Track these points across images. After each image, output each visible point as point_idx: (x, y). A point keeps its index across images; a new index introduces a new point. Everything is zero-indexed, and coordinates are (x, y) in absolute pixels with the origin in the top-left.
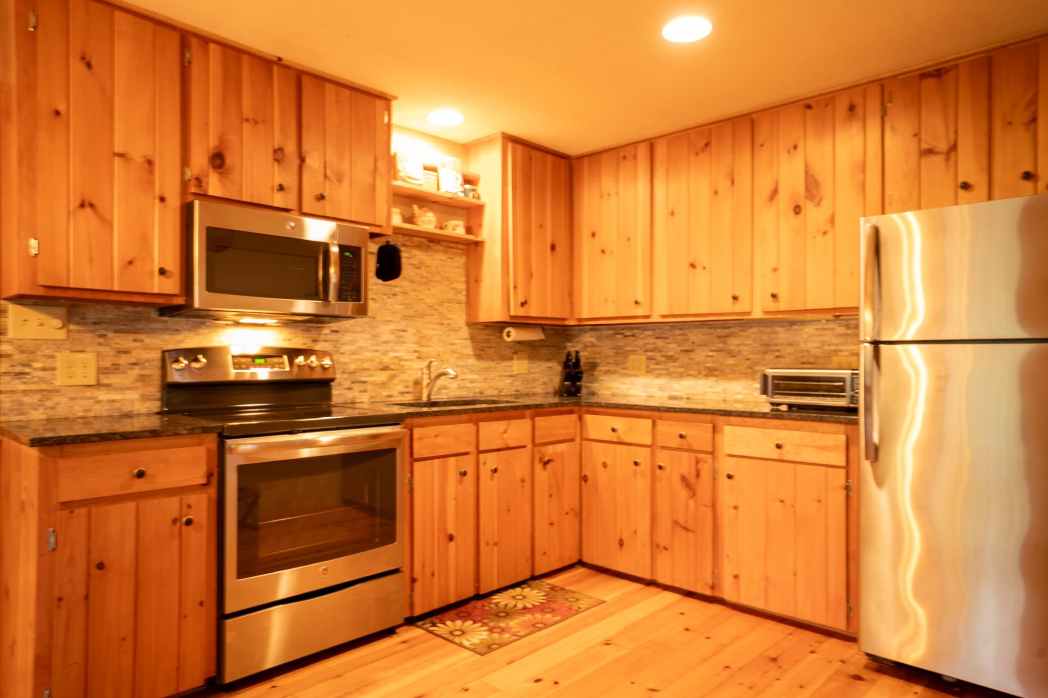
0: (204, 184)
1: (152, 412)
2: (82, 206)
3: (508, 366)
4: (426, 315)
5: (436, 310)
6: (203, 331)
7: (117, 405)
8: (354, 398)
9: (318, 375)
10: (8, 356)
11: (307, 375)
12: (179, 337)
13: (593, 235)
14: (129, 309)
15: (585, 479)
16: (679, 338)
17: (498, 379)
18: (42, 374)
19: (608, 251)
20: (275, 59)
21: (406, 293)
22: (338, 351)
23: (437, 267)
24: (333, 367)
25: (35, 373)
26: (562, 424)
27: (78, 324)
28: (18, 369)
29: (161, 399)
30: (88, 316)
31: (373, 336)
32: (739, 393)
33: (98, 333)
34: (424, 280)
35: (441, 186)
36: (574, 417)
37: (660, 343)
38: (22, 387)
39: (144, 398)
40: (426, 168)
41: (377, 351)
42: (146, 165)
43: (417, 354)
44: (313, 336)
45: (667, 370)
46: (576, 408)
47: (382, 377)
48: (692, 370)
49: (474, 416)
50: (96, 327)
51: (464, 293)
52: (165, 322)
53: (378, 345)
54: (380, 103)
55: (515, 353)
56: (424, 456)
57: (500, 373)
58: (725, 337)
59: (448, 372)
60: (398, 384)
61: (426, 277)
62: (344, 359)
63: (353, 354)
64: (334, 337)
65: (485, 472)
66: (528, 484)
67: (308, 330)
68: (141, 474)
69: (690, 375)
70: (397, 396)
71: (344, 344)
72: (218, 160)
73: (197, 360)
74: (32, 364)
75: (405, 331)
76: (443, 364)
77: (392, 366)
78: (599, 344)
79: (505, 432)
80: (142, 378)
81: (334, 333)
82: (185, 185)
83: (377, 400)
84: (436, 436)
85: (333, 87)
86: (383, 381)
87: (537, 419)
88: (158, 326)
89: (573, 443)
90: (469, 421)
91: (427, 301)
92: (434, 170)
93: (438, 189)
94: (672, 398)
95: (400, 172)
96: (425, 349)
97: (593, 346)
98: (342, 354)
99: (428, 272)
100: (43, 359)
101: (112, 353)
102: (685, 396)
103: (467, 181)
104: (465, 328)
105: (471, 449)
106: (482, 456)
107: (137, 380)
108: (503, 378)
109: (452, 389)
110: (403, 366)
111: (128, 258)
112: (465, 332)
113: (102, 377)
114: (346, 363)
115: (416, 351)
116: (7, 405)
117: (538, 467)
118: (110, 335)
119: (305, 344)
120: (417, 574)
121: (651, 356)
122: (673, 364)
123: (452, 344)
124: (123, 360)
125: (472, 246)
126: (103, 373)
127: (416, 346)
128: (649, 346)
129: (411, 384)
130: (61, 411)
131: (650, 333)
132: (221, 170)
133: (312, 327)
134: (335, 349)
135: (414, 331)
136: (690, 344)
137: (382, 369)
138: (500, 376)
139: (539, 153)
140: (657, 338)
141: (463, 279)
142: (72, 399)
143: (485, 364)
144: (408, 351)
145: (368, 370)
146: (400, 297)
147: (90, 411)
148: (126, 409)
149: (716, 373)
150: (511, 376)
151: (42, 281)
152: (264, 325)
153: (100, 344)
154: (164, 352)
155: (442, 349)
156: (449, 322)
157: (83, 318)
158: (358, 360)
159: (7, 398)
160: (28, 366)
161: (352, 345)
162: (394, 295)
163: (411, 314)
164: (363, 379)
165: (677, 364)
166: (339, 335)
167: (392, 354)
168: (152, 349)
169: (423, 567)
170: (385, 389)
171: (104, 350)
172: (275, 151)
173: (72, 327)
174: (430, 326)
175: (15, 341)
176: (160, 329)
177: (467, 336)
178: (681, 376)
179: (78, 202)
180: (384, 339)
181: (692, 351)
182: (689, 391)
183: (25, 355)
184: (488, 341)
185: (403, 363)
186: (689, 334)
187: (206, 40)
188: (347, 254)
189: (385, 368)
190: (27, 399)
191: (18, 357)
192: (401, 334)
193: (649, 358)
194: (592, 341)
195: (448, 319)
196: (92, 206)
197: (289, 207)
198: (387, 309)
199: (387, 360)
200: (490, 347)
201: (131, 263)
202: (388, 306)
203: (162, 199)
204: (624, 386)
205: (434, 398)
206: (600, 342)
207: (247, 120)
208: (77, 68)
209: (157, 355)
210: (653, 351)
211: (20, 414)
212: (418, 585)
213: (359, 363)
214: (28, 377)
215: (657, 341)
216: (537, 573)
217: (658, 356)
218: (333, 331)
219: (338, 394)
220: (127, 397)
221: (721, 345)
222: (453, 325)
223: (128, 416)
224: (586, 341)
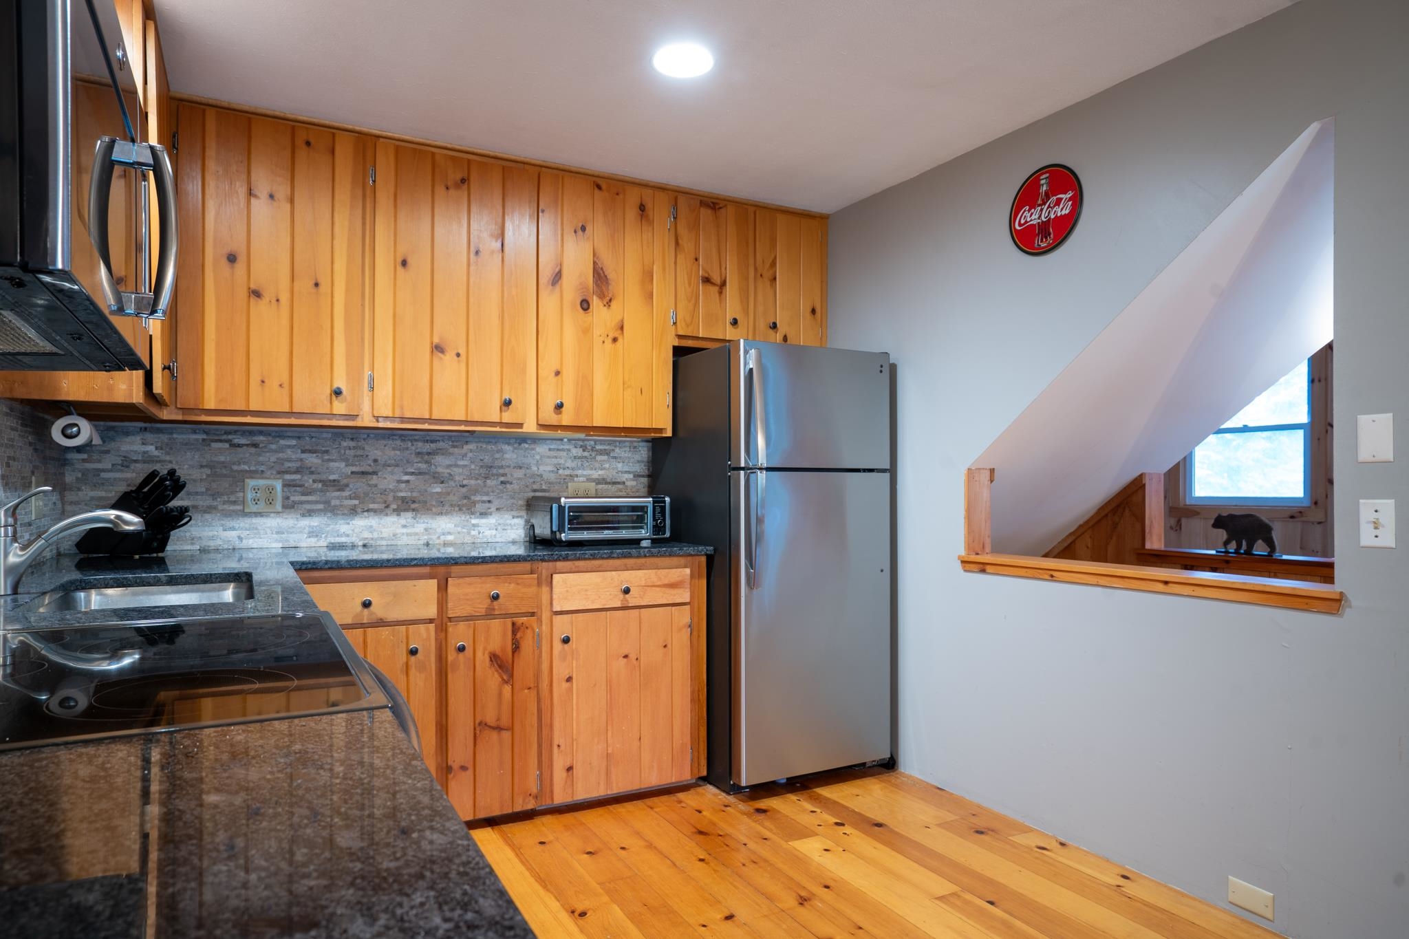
16: (352, 452)
32: (449, 533)
37: (312, 460)
45: (327, 503)
48: (374, 503)
58: (429, 454)
69: (368, 511)
78: (168, 458)
94: (332, 547)
102: (361, 543)
121: (294, 480)
122: (338, 494)
128: (288, 465)
131: (293, 442)
136: (370, 462)
140: (303, 452)
149: (413, 506)
165: (346, 493)
178: (353, 512)
181: (375, 473)
182: (366, 535)
186: (367, 447)
193: (286, 485)
194: (145, 452)
204: (232, 535)
206: (168, 454)
210: (297, 471)
215: (304, 456)
217: (308, 481)
221: (423, 466)
224: (126, 451)
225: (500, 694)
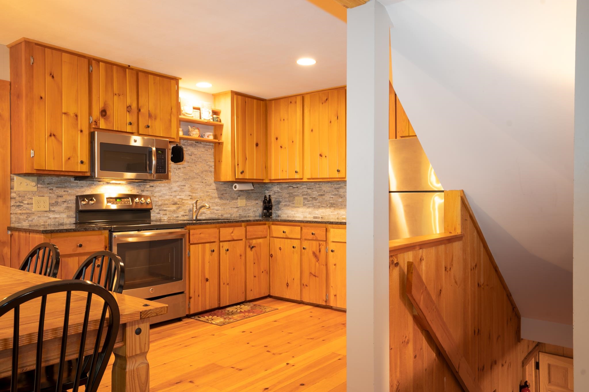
0: (98, 124)
1: (71, 223)
2: (51, 135)
3: (235, 203)
4: (194, 178)
5: (200, 175)
6: (93, 187)
7: (57, 220)
8: (160, 217)
9: (145, 207)
10: (14, 198)
11: (139, 207)
12: (83, 190)
13: (277, 139)
14: (62, 178)
15: (271, 256)
16: (318, 189)
17: (230, 209)
18: (27, 206)
19: (283, 147)
20: (128, 66)
21: (185, 168)
22: (153, 195)
23: (200, 155)
24: (151, 203)
25: (24, 206)
26: (260, 229)
27: (41, 184)
28: (18, 204)
29: (76, 217)
30: (45, 181)
31: (169, 188)
32: (344, 215)
33: (49, 188)
34: (194, 161)
35: (202, 117)
36: (266, 226)
37: (309, 191)
38: (19, 212)
39: (69, 217)
40: (194, 108)
41: (171, 196)
42: (75, 117)
43: (190, 197)
44: (142, 189)
45: (313, 204)
46: (267, 222)
47: (174, 208)
48: (324, 204)
49: (218, 225)
50: (49, 185)
51: (213, 167)
52: (77, 183)
53: (172, 193)
54: (173, 82)
55: (239, 196)
56: (195, 242)
57: (231, 206)
58: (338, 188)
59: (205, 205)
60: (181, 211)
61: (195, 160)
62: (156, 199)
63: (160, 197)
64: (151, 189)
65: (223, 251)
66: (243, 257)
67: (139, 186)
68: (81, 246)
69: (322, 207)
70: (181, 217)
71: (156, 192)
72: (104, 113)
73: (92, 200)
74: (23, 201)
75: (185, 186)
76: (203, 202)
77: (178, 203)
78: (281, 192)
79: (232, 233)
80: (68, 208)
81: (151, 187)
82: (90, 124)
83: (171, 219)
84: (200, 234)
85: (152, 76)
86: (174, 210)
87: (247, 227)
88: (74, 185)
89: (265, 239)
90: (216, 227)
91: (195, 171)
92: (199, 109)
93: (200, 118)
94: (315, 218)
95: (182, 111)
96: (194, 195)
97: (278, 192)
98: (155, 197)
99: (195, 157)
100: (28, 200)
101: (55, 197)
102: (321, 217)
103: (215, 113)
104: (214, 184)
105: (217, 240)
106: (221, 244)
107: (65, 209)
108: (232, 208)
109: (207, 214)
110: (183, 203)
111: (68, 157)
112: (214, 186)
113: (51, 207)
114: (157, 201)
115: (190, 196)
116: (13, 219)
117: (248, 249)
118: (54, 189)
119: (138, 192)
120: (192, 295)
121: (305, 197)
122: (315, 201)
123: (208, 192)
124: (60, 200)
125: (217, 145)
126: (51, 206)
127: (190, 193)
128: (304, 193)
129: (187, 211)
130: (35, 222)
131: (305, 186)
132: (105, 117)
133: (141, 185)
134: (152, 195)
135: (189, 186)
136: (323, 192)
137: (173, 204)
138: (231, 207)
139: (250, 99)
140: (308, 189)
141: (213, 160)
142: (39, 217)
143: (224, 202)
144: (186, 196)
145: (167, 204)
146: (182, 170)
147: (46, 222)
148: (61, 222)
149: (334, 206)
150: (237, 208)
151: (36, 168)
152: (120, 184)
153: (50, 193)
154: (77, 197)
155: (202, 195)
156: (205, 181)
157: (43, 182)
158: (162, 200)
159: (14, 216)
160: (22, 202)
161: (160, 193)
162: (179, 169)
163: (188, 178)
164: (165, 209)
165: (317, 201)
166: (154, 188)
167: (178, 197)
168: (72, 195)
169: (194, 292)
170: (175, 213)
171: (53, 195)
172: (127, 107)
173: (39, 186)
174: (196, 183)
175: (17, 192)
176: (76, 186)
177: (215, 188)
178: (319, 207)
179: (49, 134)
180: (175, 190)
181: (324, 195)
182: (322, 214)
183: (20, 198)
184: (225, 190)
185: (183, 201)
186: (322, 187)
187: (98, 61)
188: (159, 152)
189: (175, 204)
190: (21, 217)
191: (18, 199)
192: (182, 187)
193: (305, 199)
194: (278, 190)
195: (205, 180)
196: (54, 135)
197: (133, 132)
198: (176, 175)
199: (176, 200)
200: (226, 193)
201: (69, 159)
202: (176, 174)
203: (81, 131)
204: (293, 212)
205: (199, 218)
206: (282, 190)
207: (116, 94)
208: (48, 78)
209: (74, 198)
210: (306, 195)
211: (19, 223)
212: (192, 300)
213: (163, 201)
214: (22, 207)
215: (308, 190)
216: (248, 299)
217: (308, 197)
218: (150, 186)
219: (154, 215)
220: (61, 216)
221: (336, 192)
222: (207, 183)
223: (62, 224)
224: (275, 190)
225: (315, 265)
